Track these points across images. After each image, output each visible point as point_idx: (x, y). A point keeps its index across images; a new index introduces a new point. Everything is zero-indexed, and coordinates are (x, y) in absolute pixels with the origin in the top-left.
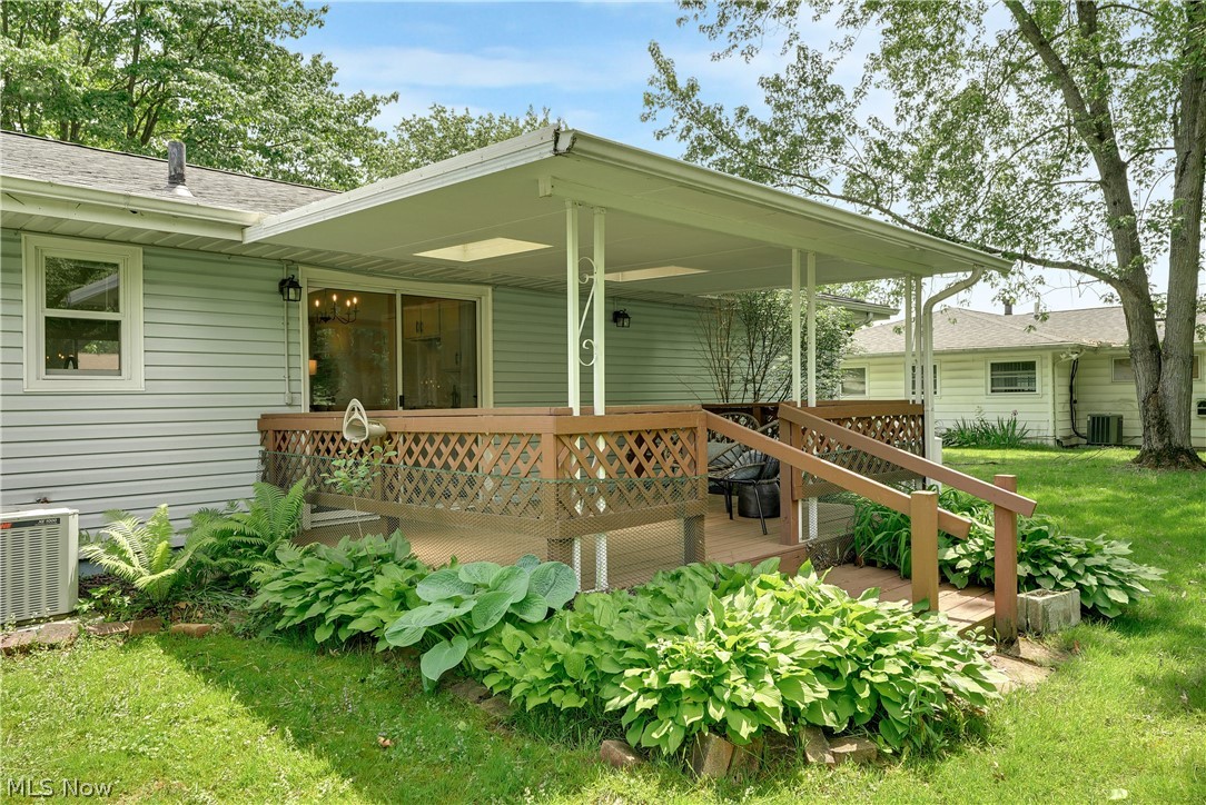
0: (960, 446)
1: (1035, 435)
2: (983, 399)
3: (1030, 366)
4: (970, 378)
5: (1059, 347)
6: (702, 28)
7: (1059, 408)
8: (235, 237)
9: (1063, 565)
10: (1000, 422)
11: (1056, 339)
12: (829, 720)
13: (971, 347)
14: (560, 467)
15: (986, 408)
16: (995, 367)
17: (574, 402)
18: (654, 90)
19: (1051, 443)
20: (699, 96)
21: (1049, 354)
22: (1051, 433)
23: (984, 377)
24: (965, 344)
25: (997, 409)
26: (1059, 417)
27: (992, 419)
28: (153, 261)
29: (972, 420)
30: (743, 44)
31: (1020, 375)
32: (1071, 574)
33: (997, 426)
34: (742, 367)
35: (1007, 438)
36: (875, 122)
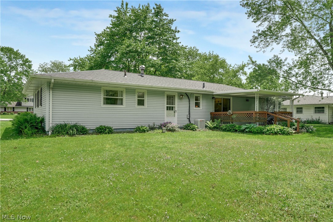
0: (307, 124)
1: (323, 122)
2: (313, 114)
3: (324, 108)
4: (310, 110)
5: (329, 104)
6: (255, 47)
7: (330, 116)
8: (212, 93)
9: (305, 128)
10: (316, 119)
11: (329, 102)
12: (280, 133)
13: (310, 104)
14: (255, 116)
15: (313, 116)
16: (315, 108)
17: (256, 110)
18: (249, 62)
19: (327, 123)
20: (256, 63)
21: (327, 105)
22: (327, 121)
23: (313, 110)
24: (309, 103)
25: (316, 116)
26: (330, 118)
27: (314, 118)
28: (203, 96)
29: (310, 119)
30: (263, 50)
31: (321, 109)
32: (306, 128)
33: (315, 120)
34: (266, 108)
35: (318, 122)
36: (289, 64)
